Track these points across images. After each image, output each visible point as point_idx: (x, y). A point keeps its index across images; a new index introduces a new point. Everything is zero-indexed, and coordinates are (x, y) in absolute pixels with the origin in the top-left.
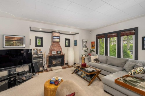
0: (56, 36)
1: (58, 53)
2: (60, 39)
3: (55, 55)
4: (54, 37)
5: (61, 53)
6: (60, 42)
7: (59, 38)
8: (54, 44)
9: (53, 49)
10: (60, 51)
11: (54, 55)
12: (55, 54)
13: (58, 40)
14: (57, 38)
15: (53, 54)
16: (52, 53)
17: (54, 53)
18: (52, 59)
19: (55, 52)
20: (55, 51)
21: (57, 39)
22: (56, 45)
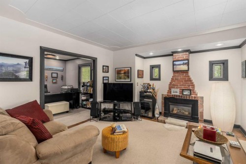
0: (180, 59)
1: (184, 93)
2: (188, 65)
3: (177, 96)
4: (174, 63)
5: (191, 94)
6: (188, 70)
7: (185, 64)
8: (177, 74)
9: (173, 85)
10: (190, 90)
11: (175, 95)
12: (178, 94)
13: (185, 68)
14: (182, 62)
15: (173, 93)
16: (172, 91)
17: (176, 92)
18: (170, 103)
19: (178, 90)
20: (177, 88)
21: (182, 66)
22: (180, 77)
